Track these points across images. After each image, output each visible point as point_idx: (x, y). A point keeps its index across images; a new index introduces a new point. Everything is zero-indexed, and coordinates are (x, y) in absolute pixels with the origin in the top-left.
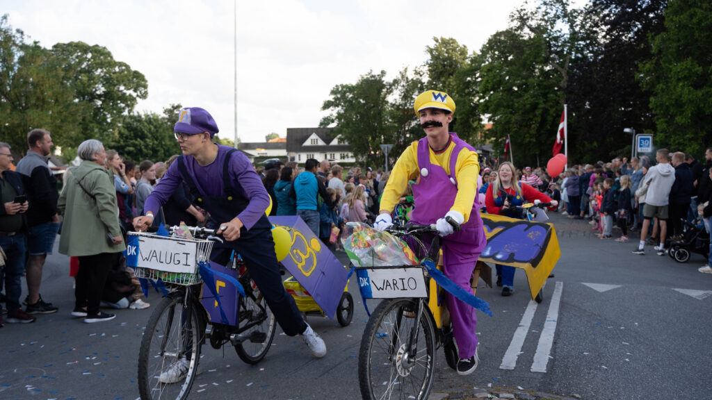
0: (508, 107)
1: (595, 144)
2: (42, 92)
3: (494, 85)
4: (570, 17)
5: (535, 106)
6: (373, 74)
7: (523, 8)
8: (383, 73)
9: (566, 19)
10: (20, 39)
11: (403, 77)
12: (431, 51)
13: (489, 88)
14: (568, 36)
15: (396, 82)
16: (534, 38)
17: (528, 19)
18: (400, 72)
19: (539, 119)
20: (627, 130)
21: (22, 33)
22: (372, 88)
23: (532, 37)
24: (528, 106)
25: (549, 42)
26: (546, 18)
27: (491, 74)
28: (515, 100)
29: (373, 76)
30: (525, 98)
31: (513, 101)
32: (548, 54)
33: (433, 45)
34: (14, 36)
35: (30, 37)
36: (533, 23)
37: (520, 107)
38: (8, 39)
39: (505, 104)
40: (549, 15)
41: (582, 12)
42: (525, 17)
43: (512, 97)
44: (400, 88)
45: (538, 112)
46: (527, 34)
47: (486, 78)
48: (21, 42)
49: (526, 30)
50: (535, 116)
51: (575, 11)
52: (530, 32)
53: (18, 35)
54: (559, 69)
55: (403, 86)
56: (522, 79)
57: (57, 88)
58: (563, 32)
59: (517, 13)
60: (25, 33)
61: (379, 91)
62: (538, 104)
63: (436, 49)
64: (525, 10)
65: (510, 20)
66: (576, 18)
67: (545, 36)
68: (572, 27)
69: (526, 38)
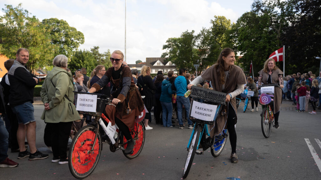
0: (252, 47)
1: (295, 65)
2: (36, 39)
3: (245, 37)
4: (281, 5)
5: (265, 47)
6: (188, 32)
7: (259, 1)
8: (193, 31)
9: (280, 6)
10: (27, 15)
11: (202, 33)
12: (213, 22)
13: (243, 39)
14: (280, 14)
15: (199, 36)
16: (264, 15)
17: (261, 6)
18: (201, 31)
19: (267, 54)
20: (317, 58)
21: (27, 12)
22: (188, 38)
23: (263, 15)
24: (262, 47)
25: (271, 17)
26: (269, 6)
27: (244, 32)
28: (255, 44)
29: (188, 33)
30: (260, 43)
31: (254, 45)
32: (271, 22)
33: (214, 19)
34: (24, 13)
35: (31, 14)
36: (263, 8)
37: (258, 48)
38: (22, 14)
39: (250, 46)
40: (271, 5)
41: (287, 3)
42: (260, 5)
43: (254, 43)
44: (201, 38)
45: (267, 50)
46: (260, 14)
47: (241, 34)
48: (27, 16)
49: (260, 12)
50: (265, 52)
51: (284, 2)
52: (262, 13)
53: (26, 13)
54: (276, 29)
55: (202, 38)
56: (259, 35)
57: (43, 37)
58: (277, 13)
59: (256, 3)
60: (29, 12)
61: (191, 40)
62: (266, 46)
63: (216, 22)
64: (259, 2)
65: (252, 7)
66: (284, 5)
67: (269, 14)
68: (282, 10)
69: (260, 15)
